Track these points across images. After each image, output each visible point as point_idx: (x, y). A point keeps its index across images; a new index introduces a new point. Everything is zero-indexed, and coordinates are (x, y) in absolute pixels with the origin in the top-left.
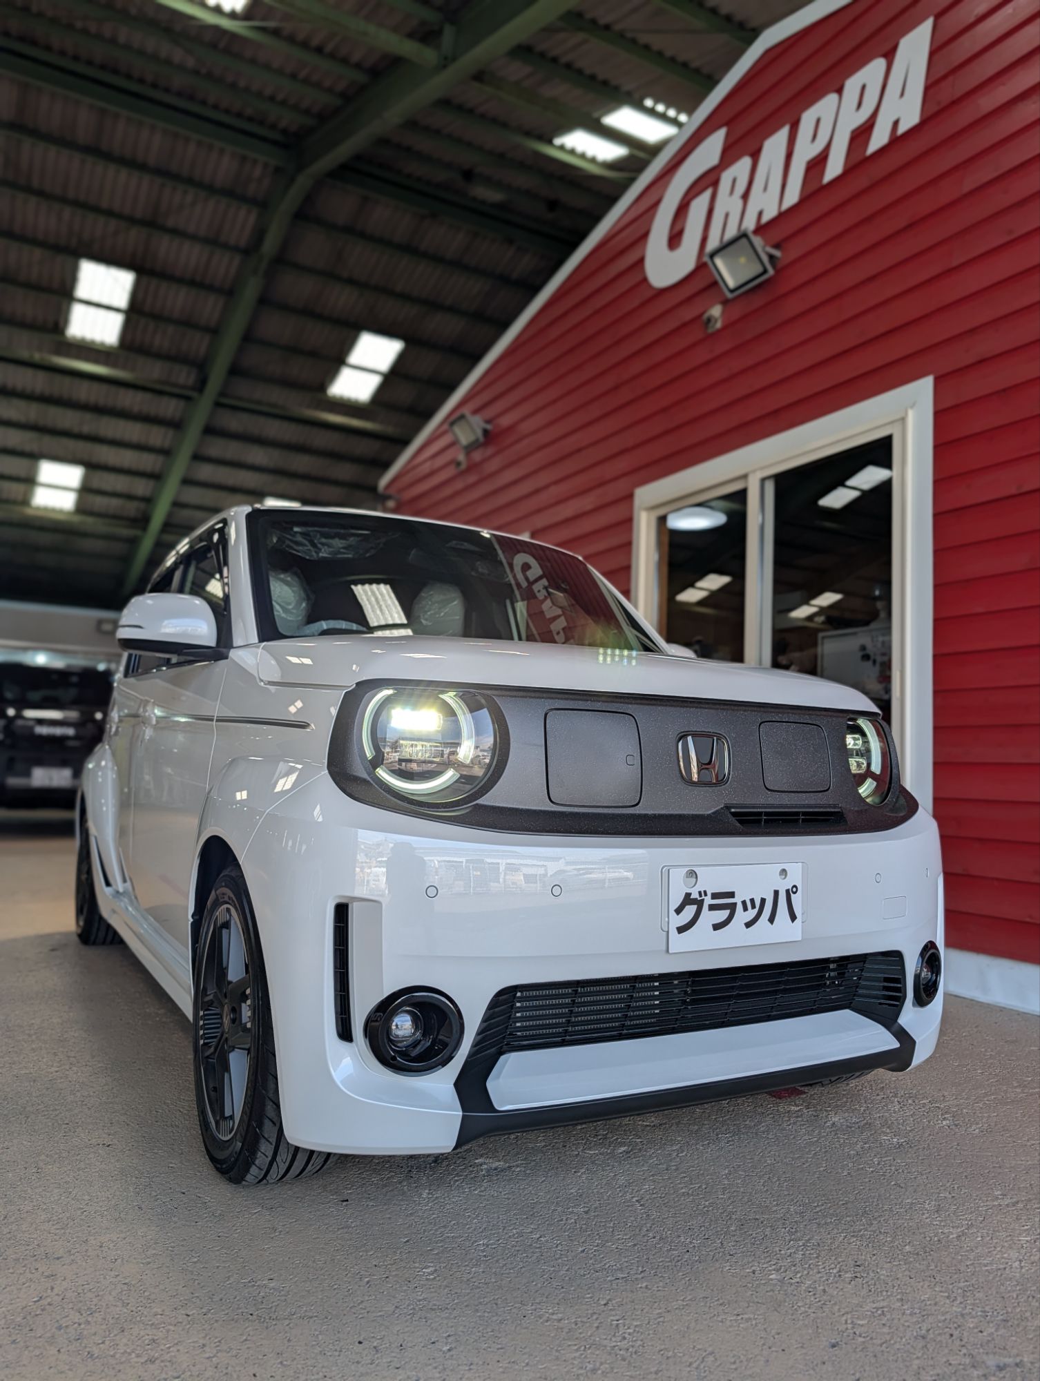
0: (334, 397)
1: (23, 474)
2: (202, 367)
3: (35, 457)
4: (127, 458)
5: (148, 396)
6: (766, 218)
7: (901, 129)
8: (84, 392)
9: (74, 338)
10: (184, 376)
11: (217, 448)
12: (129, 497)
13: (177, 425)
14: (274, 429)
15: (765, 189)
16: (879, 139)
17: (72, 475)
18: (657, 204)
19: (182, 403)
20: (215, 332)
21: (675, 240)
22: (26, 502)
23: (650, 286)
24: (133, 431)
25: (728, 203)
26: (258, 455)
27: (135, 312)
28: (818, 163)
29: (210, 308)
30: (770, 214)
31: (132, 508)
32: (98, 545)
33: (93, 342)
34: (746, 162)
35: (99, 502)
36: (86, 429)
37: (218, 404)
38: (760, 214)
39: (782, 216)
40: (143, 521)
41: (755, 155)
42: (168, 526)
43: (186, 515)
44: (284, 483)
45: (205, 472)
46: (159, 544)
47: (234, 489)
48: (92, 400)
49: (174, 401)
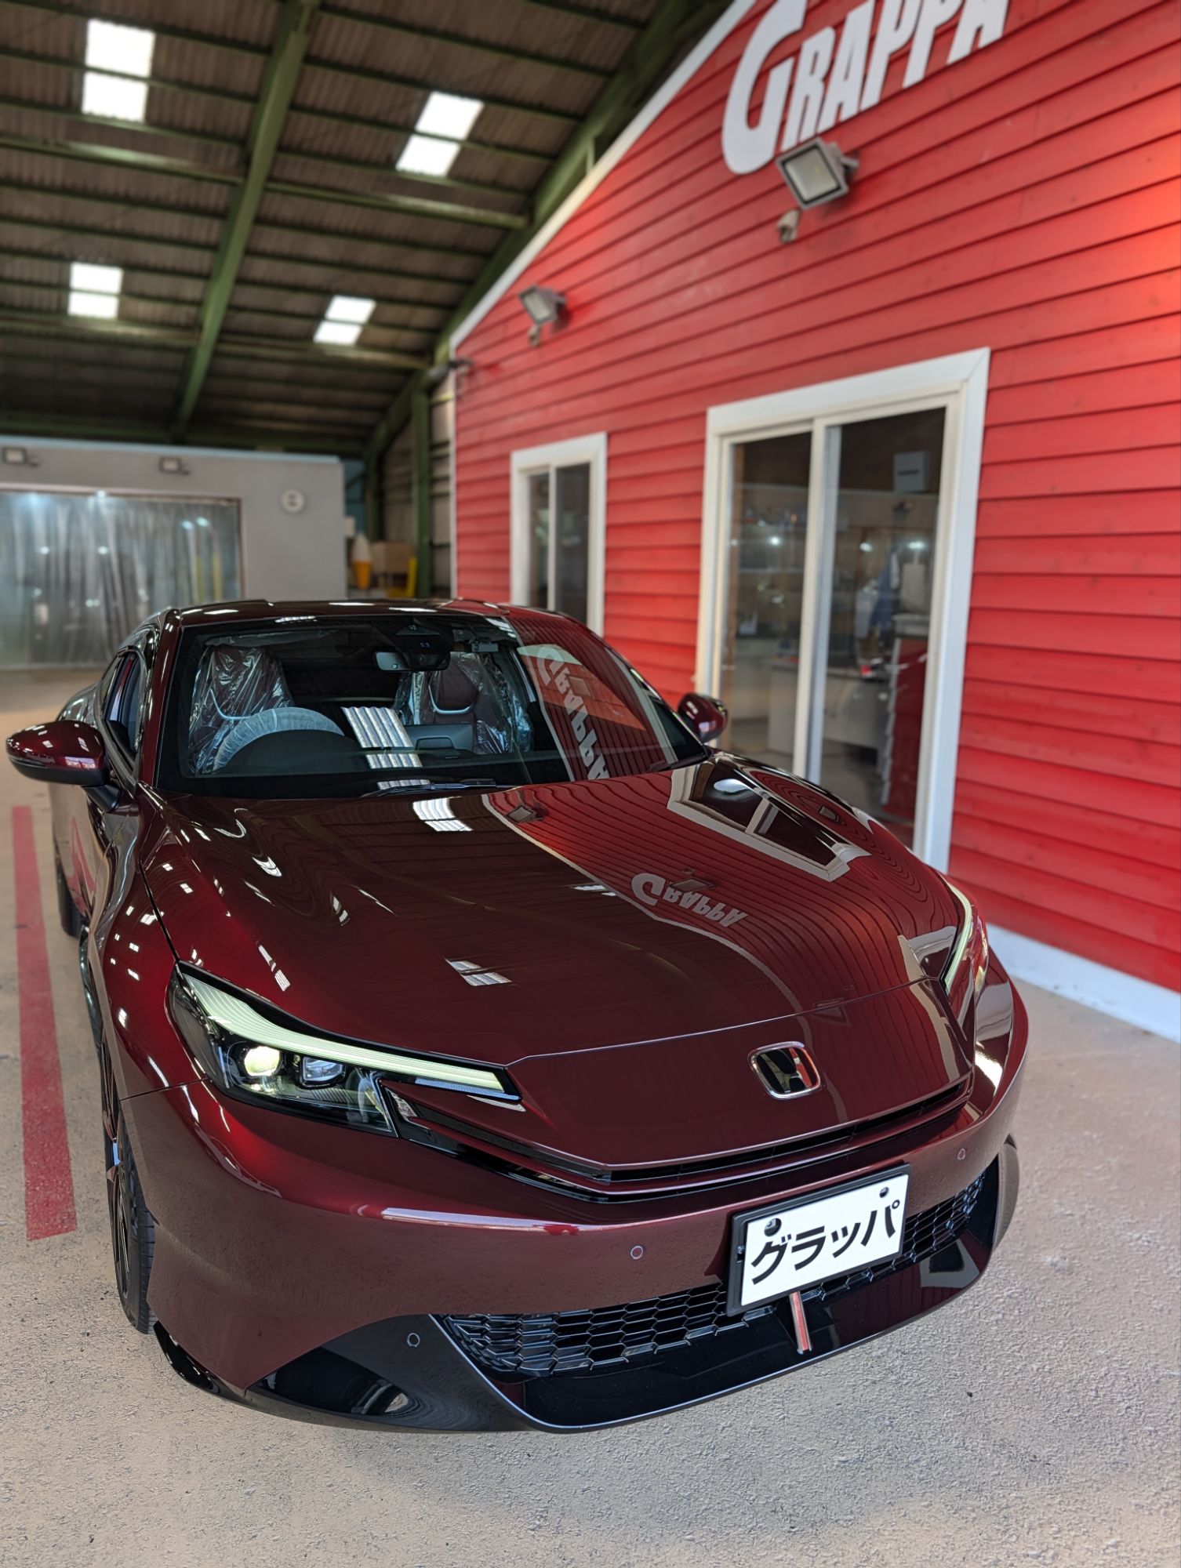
0: (404, 172)
1: (55, 280)
2: (244, 142)
3: (66, 259)
4: (169, 256)
5: (186, 181)
6: (846, 114)
7: (984, 41)
8: (109, 181)
9: (91, 115)
10: (226, 156)
11: (271, 240)
12: (177, 301)
13: (223, 215)
14: (336, 215)
15: (846, 77)
16: (960, 47)
17: (110, 278)
18: (736, 62)
19: (225, 188)
20: (254, 98)
21: (753, 115)
22: (62, 309)
23: (726, 169)
24: (172, 224)
25: (808, 84)
26: (319, 247)
27: (160, 80)
28: (899, 59)
29: (244, 69)
30: (848, 112)
31: (182, 314)
32: (149, 357)
33: (114, 119)
34: (828, 34)
35: (143, 308)
36: (118, 224)
37: (266, 190)
38: (840, 107)
39: (860, 115)
40: (194, 326)
41: (839, 27)
42: (226, 332)
43: (242, 320)
44: (353, 278)
45: (261, 268)
46: (216, 354)
47: (296, 288)
48: (122, 190)
49: (216, 187)
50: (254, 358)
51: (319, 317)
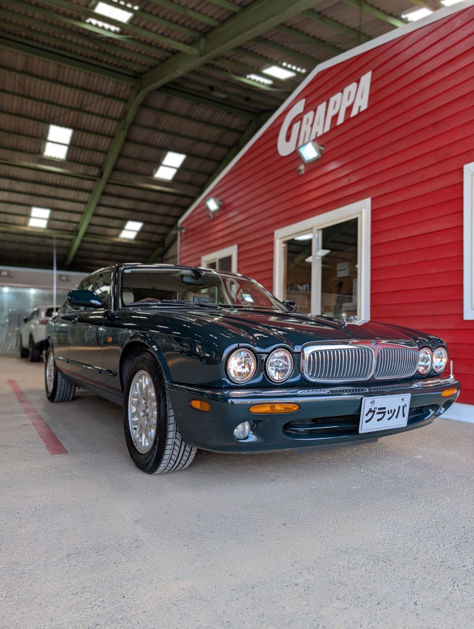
0: (157, 178)
1: (25, 213)
2: (100, 167)
3: (30, 206)
4: (69, 205)
5: (78, 180)
6: (318, 135)
7: (362, 110)
8: (51, 179)
9: (47, 157)
10: (94, 171)
11: (107, 200)
12: (70, 222)
13: (91, 191)
14: (131, 192)
15: (318, 124)
16: (354, 112)
17: (45, 213)
18: (281, 124)
19: (93, 183)
20: (106, 153)
21: (288, 138)
22: (25, 225)
23: (279, 155)
24: (71, 194)
25: (306, 127)
26: (124, 203)
27: (73, 146)
29: (104, 143)
32: (55, 242)
33: (55, 158)
34: (312, 113)
35: (57, 224)
36: (51, 194)
37: (108, 183)
38: (317, 133)
39: (324, 135)
42: (86, 234)
43: (94, 229)
44: (136, 215)
45: (102, 211)
46: (83, 241)
47: (114, 218)
48: (54, 182)
49: (89, 182)
50: (96, 243)
51: (121, 228)
